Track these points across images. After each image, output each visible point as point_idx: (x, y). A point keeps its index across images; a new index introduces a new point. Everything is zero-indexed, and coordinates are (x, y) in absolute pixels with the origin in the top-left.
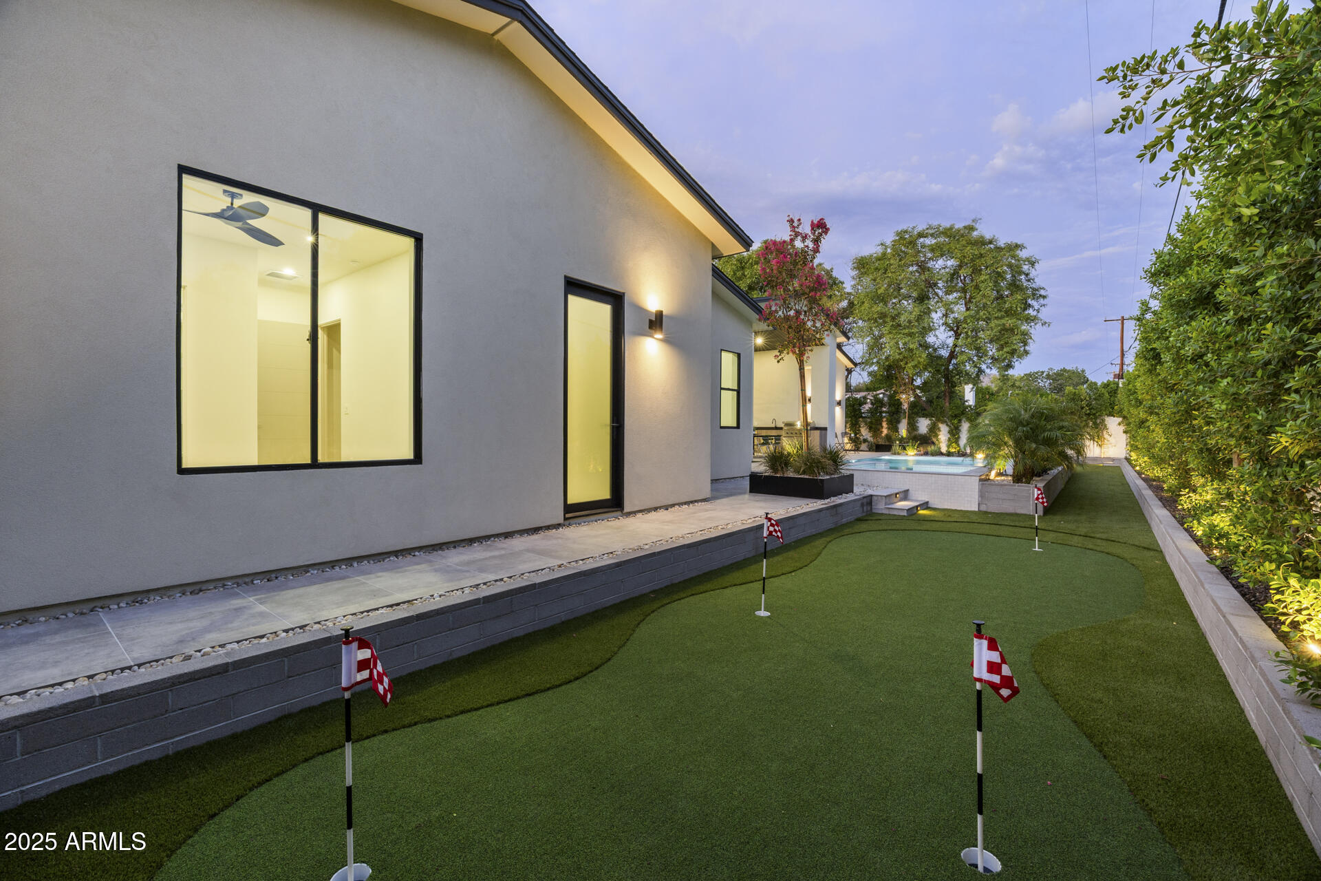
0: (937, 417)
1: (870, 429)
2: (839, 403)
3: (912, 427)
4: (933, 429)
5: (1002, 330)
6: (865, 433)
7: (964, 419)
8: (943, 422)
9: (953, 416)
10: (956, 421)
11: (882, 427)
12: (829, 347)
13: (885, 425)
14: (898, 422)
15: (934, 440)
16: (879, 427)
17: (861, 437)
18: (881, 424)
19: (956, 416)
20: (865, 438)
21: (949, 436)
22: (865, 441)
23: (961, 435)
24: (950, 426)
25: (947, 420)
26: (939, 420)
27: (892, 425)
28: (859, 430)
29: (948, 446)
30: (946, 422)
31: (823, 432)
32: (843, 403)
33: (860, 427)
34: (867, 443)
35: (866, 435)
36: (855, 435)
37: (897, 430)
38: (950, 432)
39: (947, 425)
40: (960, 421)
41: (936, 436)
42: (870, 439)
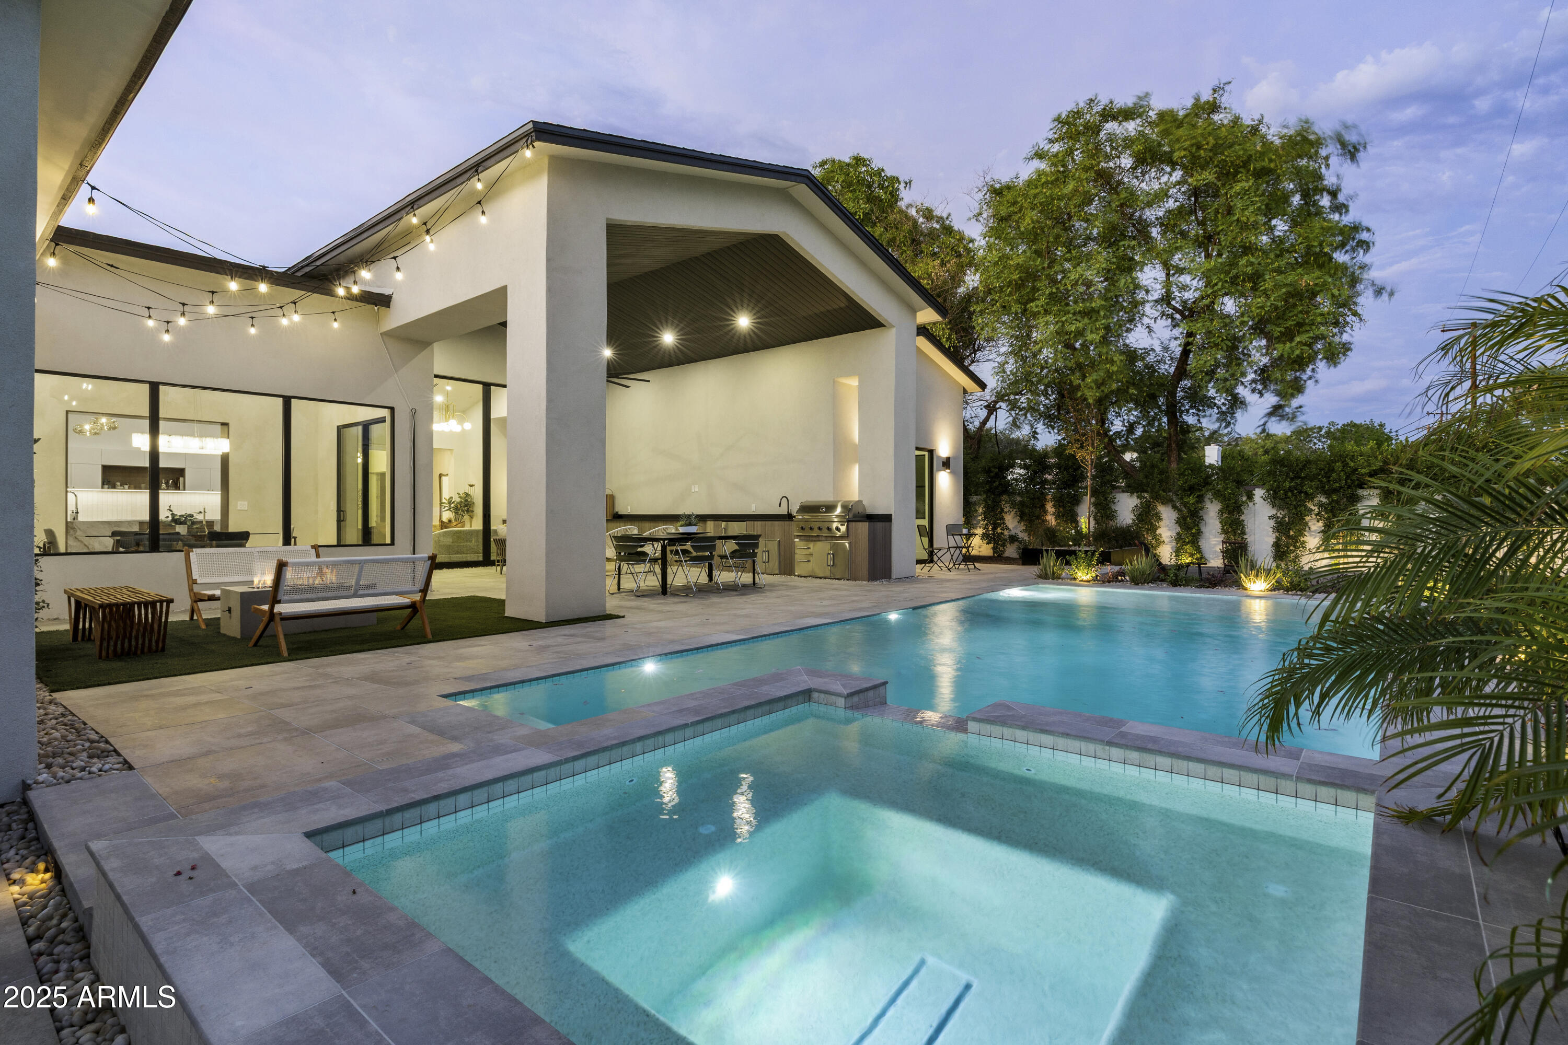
0: (1152, 491)
1: (1022, 516)
2: (946, 464)
3: (1104, 511)
4: (1147, 516)
5: (1289, 295)
6: (1012, 523)
7: (1209, 495)
8: (1165, 502)
9: (1185, 490)
10: (1192, 500)
11: (1046, 512)
12: (894, 330)
13: (1050, 508)
14: (1076, 501)
15: (1148, 537)
16: (1037, 511)
17: (1006, 533)
18: (1043, 507)
19: (1192, 489)
20: (1013, 533)
21: (1178, 529)
22: (1013, 539)
23: (1203, 529)
24: (1179, 510)
25: (1174, 498)
26: (1157, 497)
27: (1063, 507)
28: (1003, 519)
29: (1178, 552)
30: (1171, 501)
31: (879, 525)
32: (959, 465)
33: (1002, 510)
34: (1016, 543)
35: (1015, 528)
36: (994, 529)
37: (1073, 519)
38: (1181, 522)
39: (1174, 507)
40: (1200, 499)
41: (1153, 529)
42: (1024, 536)
